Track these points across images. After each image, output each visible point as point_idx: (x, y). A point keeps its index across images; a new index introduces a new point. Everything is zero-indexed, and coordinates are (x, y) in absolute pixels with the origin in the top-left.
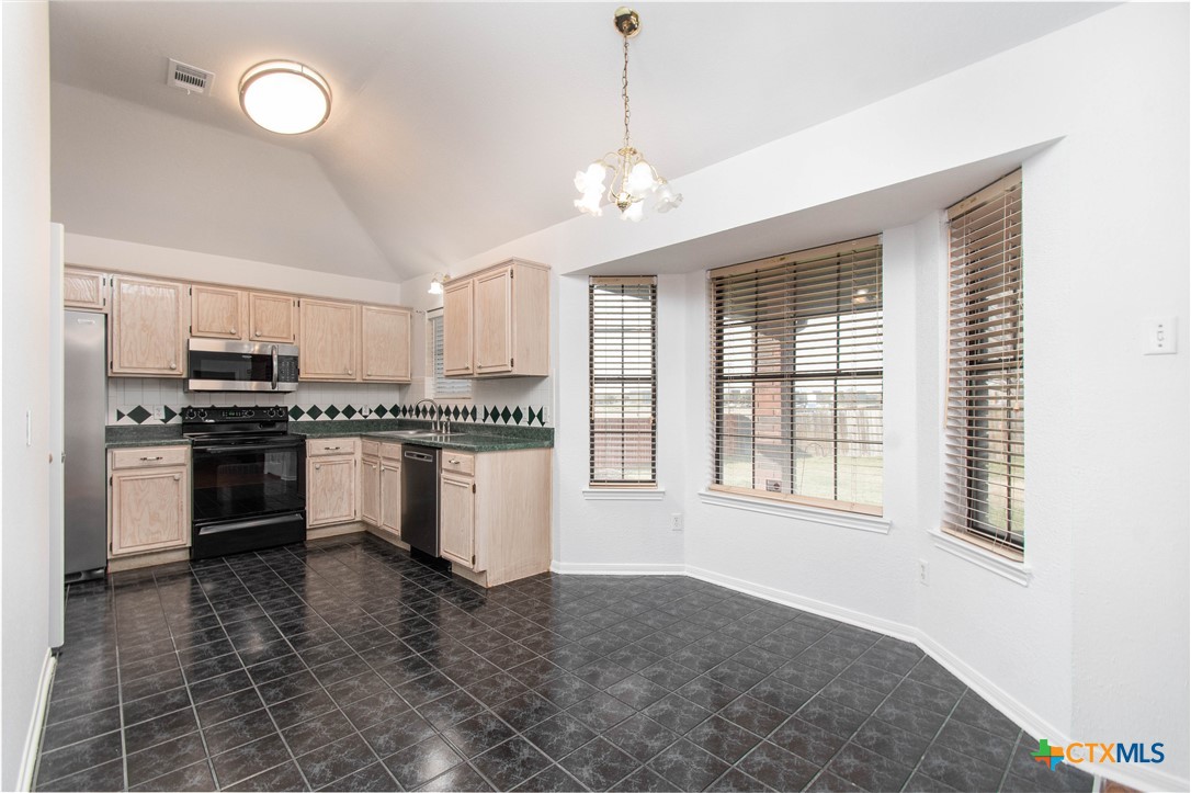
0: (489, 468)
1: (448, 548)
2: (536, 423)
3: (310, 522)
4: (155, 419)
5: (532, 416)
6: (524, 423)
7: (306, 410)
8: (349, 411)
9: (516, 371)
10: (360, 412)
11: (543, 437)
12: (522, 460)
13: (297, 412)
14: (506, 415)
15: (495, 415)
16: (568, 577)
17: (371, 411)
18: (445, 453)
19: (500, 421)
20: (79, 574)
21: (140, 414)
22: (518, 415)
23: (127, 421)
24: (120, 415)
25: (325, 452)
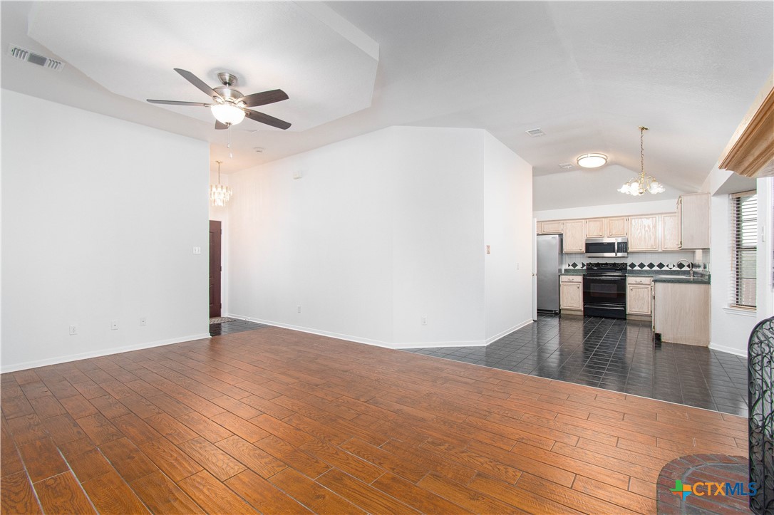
3: (628, 312)
4: (579, 267)
7: (637, 265)
8: (661, 265)
10: (667, 266)
13: (633, 265)
17: (674, 266)
20: (552, 311)
21: (574, 265)
23: (571, 267)
24: (569, 265)
25: (635, 283)
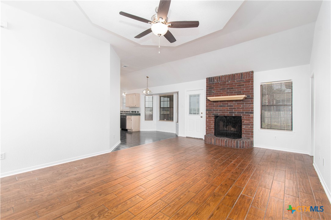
0: (133, 117)
1: (127, 128)
2: (138, 113)
5: (138, 112)
6: (136, 113)
9: (136, 106)
11: (139, 114)
12: (137, 117)
14: (134, 112)
15: (132, 112)
16: (143, 131)
18: (127, 116)
19: (133, 113)
22: (136, 112)
